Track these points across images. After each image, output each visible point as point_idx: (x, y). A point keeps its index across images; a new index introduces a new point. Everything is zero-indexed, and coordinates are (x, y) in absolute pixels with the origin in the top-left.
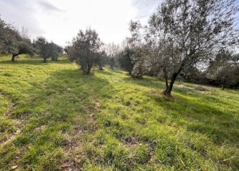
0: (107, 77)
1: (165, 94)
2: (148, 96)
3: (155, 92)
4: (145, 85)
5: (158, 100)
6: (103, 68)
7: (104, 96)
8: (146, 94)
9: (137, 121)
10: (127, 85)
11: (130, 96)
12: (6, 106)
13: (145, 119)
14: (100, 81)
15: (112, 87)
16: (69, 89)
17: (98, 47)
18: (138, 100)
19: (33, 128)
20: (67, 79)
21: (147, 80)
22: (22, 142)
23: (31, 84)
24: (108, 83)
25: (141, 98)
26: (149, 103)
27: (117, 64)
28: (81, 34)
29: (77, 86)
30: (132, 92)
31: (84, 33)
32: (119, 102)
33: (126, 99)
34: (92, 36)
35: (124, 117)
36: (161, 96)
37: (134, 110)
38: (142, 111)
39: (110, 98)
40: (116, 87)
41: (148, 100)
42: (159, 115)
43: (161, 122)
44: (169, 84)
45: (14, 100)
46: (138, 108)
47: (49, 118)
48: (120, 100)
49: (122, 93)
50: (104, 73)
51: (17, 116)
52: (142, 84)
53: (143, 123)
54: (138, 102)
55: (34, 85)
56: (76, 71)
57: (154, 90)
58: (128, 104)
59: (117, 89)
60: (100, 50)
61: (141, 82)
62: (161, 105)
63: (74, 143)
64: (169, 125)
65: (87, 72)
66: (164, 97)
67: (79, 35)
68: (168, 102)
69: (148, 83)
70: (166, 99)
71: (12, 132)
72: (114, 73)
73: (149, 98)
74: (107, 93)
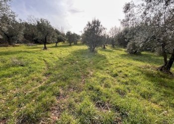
0: (107, 53)
2: (140, 71)
3: (149, 68)
4: (141, 61)
5: (149, 76)
6: (106, 47)
7: (98, 68)
8: (138, 69)
9: (118, 91)
10: (122, 60)
11: (120, 69)
12: (44, 69)
13: (127, 90)
14: (100, 56)
15: (107, 61)
16: (77, 61)
17: (101, 31)
18: (127, 73)
19: (49, 82)
21: (146, 56)
23: (59, 58)
24: (105, 58)
25: (130, 72)
26: (138, 77)
28: (89, 24)
29: (83, 60)
30: (124, 66)
31: (91, 23)
32: (108, 73)
33: (115, 72)
34: (96, 24)
35: (107, 86)
36: (155, 72)
37: (119, 81)
38: (127, 83)
39: (101, 69)
40: (111, 62)
41: (138, 74)
42: (144, 89)
43: (144, 97)
44: (168, 59)
45: (48, 66)
46: (122, 80)
47: (59, 78)
48: (110, 72)
49: (114, 66)
50: (106, 51)
51: (46, 75)
52: (137, 60)
53: (122, 93)
54: (126, 75)
55: (60, 59)
56: (86, 50)
57: (148, 65)
58: (116, 75)
59: (111, 63)
60: (102, 34)
61: (138, 57)
62: (152, 81)
63: (64, 96)
64: (154, 102)
65: (92, 51)
66: (158, 73)
67: (87, 25)
68: (163, 79)
69: (146, 58)
70: (161, 76)
71: (41, 82)
72: (114, 51)
73: (140, 73)
74: (101, 66)
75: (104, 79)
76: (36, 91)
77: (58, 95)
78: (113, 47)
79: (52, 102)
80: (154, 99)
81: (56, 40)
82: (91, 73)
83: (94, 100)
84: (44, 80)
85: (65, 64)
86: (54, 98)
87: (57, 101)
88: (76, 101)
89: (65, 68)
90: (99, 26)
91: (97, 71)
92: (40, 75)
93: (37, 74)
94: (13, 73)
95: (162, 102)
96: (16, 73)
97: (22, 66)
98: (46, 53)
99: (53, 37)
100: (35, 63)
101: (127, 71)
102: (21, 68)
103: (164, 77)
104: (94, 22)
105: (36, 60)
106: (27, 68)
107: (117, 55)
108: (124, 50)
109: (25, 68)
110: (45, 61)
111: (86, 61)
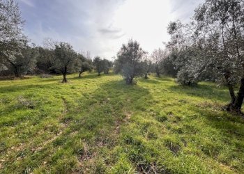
0: (150, 85)
1: (228, 110)
2: (198, 111)
3: (210, 106)
4: (199, 95)
5: (212, 118)
6: (148, 76)
7: (138, 108)
8: (196, 108)
9: (168, 144)
10: (171, 95)
11: (169, 109)
12: (62, 111)
13: (181, 143)
14: (141, 90)
15: (151, 98)
16: (109, 99)
17: (140, 56)
18: (179, 115)
19: (69, 132)
20: (111, 90)
21: (205, 88)
22: (57, 143)
23: (83, 94)
24: (148, 93)
25: (184, 114)
26: (195, 121)
27: (162, 71)
28: (124, 48)
29: (117, 96)
30: (175, 104)
31: (127, 46)
32: (153, 116)
33: (162, 113)
34: (134, 48)
35: (151, 136)
36: (220, 112)
37: (169, 128)
38: (180, 132)
39: (143, 110)
40: (156, 98)
42: (206, 140)
45: (68, 107)
46: (174, 126)
47: (82, 126)
48: (155, 114)
49: (160, 105)
50: (149, 82)
51: (64, 121)
52: (193, 94)
53: (174, 149)
54: (179, 119)
55: (85, 95)
56: (121, 81)
57: (209, 101)
58: (164, 119)
59: (157, 100)
60: (142, 59)
61: (194, 91)
62: (217, 127)
64: (223, 162)
65: (129, 82)
66: (225, 115)
67: (122, 49)
68: (232, 123)
69: (205, 92)
70: (229, 118)
71: (56, 133)
72: (160, 81)
73: (198, 114)
74: (143, 104)
75: (148, 125)
76: (49, 148)
77: (81, 153)
78: (158, 75)
79: (72, 164)
80: (222, 155)
81: (80, 69)
82: (129, 116)
83: (133, 159)
84: (62, 129)
85: (91, 104)
86: (75, 158)
87: (79, 164)
88: (107, 163)
89: (92, 109)
90: (137, 49)
91: (137, 114)
92: (56, 122)
93: (52, 120)
94: (19, 119)
95: (235, 162)
96: (22, 119)
97: (32, 108)
98: (65, 87)
99: (76, 65)
100: (50, 103)
101: (180, 111)
102: (29, 111)
103: (233, 120)
104: (131, 45)
105: (52, 99)
106: (38, 111)
107: (164, 87)
108: (173, 79)
109: (35, 111)
110: (64, 99)
111: (122, 97)
